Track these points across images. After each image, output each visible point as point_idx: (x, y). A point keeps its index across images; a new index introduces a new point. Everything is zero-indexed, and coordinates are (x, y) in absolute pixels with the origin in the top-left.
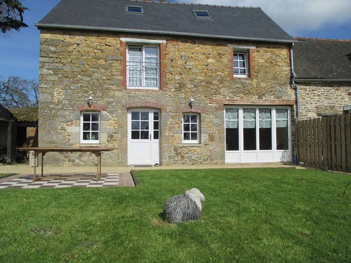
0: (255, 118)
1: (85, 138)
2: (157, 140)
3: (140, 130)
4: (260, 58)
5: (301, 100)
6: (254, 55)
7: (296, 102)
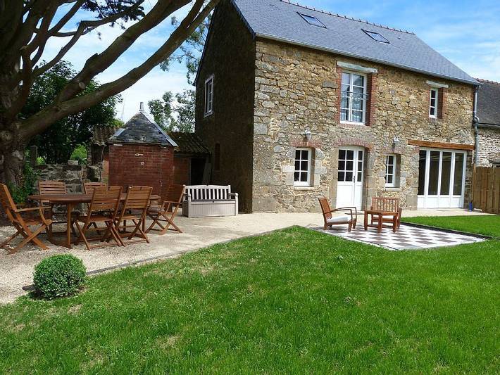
1: (295, 179)
2: (361, 183)
3: (345, 171)
4: (450, 99)
5: (478, 146)
6: (446, 94)
7: (475, 147)
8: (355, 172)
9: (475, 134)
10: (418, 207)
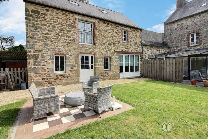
0: (129, 62)
1: (56, 70)
2: (93, 70)
3: (85, 65)
4: (132, 34)
5: (143, 52)
6: (130, 33)
7: (142, 53)
8: (90, 65)
9: (142, 48)
10: (120, 77)
